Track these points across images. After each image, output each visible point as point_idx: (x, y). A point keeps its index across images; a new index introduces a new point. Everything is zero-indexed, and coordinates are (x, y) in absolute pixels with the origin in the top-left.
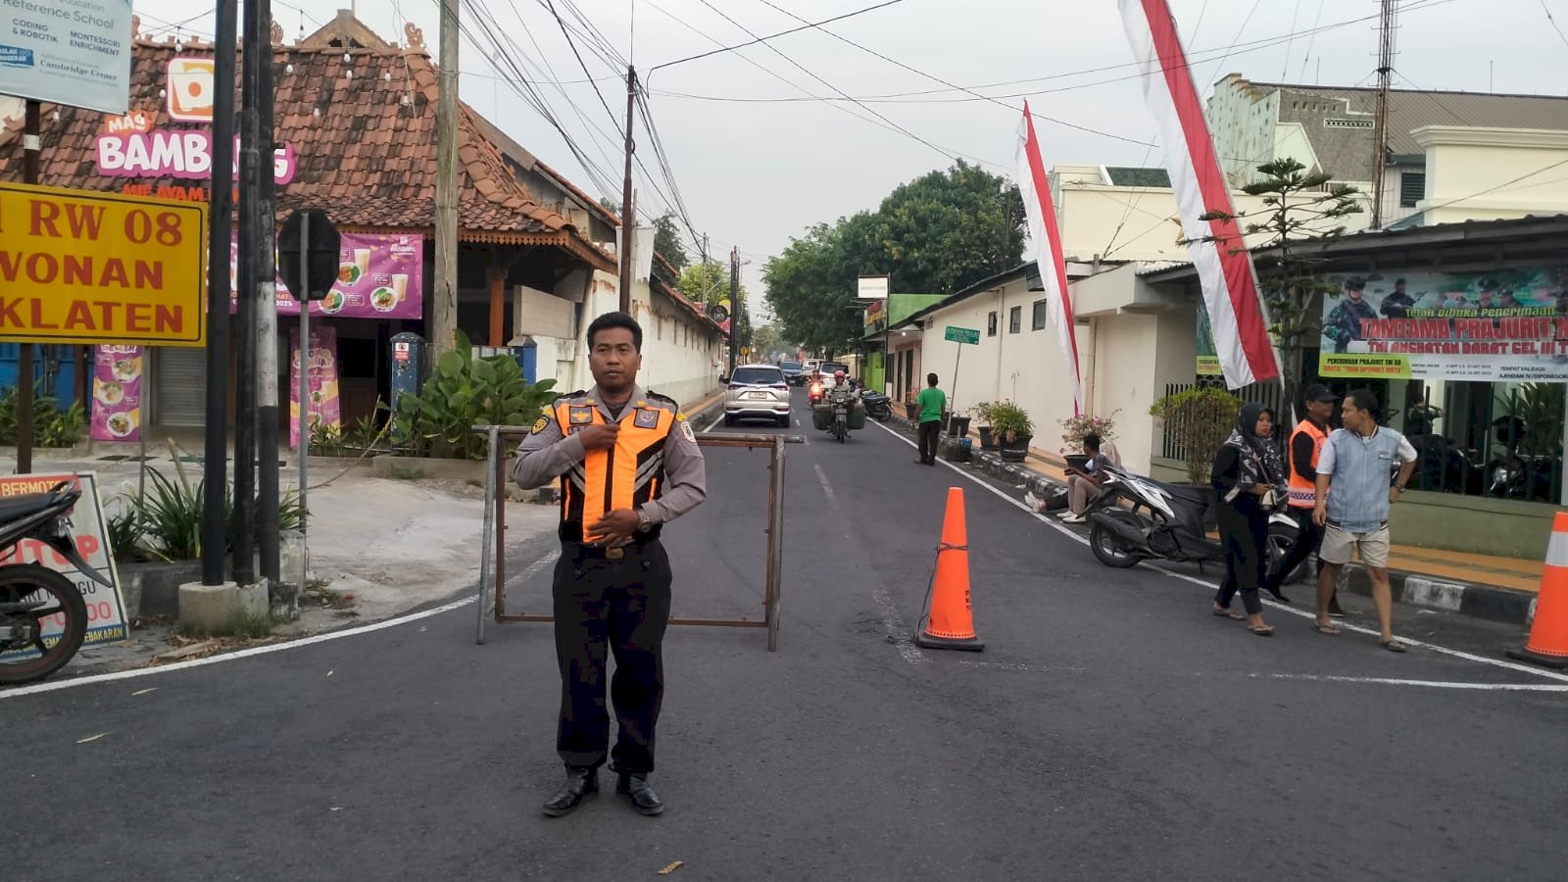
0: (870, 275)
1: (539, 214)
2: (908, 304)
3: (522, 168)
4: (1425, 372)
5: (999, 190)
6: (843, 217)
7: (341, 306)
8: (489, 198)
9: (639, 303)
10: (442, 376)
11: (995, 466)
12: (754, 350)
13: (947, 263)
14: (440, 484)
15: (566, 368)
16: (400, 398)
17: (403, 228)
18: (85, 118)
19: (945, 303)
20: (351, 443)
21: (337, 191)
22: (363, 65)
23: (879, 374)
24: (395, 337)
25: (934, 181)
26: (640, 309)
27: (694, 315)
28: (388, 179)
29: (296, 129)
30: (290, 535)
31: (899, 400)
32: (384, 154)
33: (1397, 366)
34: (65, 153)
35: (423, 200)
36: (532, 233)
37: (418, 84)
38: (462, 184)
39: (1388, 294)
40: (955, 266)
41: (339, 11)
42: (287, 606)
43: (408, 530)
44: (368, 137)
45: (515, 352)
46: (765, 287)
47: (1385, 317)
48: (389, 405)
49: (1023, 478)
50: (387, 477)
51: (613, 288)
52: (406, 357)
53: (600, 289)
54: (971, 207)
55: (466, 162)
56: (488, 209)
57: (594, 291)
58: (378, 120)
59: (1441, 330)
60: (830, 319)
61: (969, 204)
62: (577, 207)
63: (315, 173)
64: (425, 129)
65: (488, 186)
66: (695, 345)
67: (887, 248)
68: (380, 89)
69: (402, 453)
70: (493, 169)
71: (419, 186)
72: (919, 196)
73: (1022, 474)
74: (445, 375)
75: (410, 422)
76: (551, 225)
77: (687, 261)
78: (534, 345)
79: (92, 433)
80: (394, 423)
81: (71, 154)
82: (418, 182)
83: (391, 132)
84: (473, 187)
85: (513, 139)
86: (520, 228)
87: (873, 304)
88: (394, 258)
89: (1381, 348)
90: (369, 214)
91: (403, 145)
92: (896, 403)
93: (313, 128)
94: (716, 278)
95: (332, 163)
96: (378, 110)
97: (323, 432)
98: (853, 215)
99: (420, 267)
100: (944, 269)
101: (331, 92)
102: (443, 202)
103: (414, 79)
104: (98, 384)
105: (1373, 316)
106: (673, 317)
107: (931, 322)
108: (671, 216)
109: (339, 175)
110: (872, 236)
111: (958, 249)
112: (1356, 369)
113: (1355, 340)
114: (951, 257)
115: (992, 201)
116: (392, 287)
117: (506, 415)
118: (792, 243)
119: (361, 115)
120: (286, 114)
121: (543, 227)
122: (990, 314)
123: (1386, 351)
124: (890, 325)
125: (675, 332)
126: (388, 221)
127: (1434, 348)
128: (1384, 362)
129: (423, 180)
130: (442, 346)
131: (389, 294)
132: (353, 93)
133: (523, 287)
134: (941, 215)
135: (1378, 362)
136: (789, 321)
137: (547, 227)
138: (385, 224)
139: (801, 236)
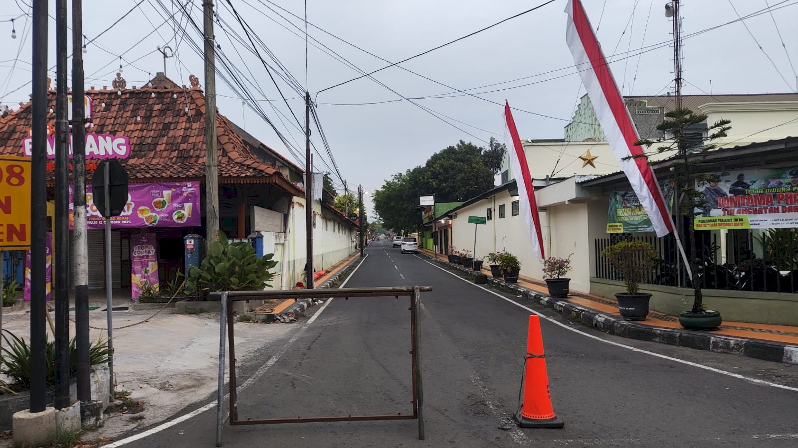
0: (424, 195)
1: (263, 167)
2: (444, 207)
3: (254, 147)
4: (759, 224)
5: (480, 153)
6: (409, 170)
7: (157, 222)
8: (235, 161)
9: (316, 213)
10: (212, 256)
11: (502, 285)
12: (369, 233)
13: (459, 188)
14: (212, 315)
15: (280, 247)
16: (190, 269)
17: (188, 179)
18: (21, 130)
19: (464, 206)
20: (164, 295)
21: (154, 162)
22: (168, 97)
23: (431, 241)
24: (186, 236)
25: (450, 151)
26: (317, 216)
27: (343, 217)
28: (181, 154)
29: (133, 131)
30: (99, 367)
31: (441, 253)
32: (180, 141)
33: (741, 222)
34: (9, 149)
35: (200, 164)
36: (258, 177)
37: (197, 105)
38: (221, 154)
39: (734, 183)
40: (463, 189)
41: (157, 73)
42: (95, 418)
43: (190, 347)
44: (171, 133)
45: (252, 241)
46: (373, 204)
47: (732, 195)
48: (184, 275)
49: (520, 292)
50: (183, 314)
51: (303, 206)
52: (192, 247)
53: (296, 207)
54: (468, 161)
55: (223, 143)
56: (235, 166)
57: (293, 208)
58: (176, 124)
59: (767, 200)
60: (405, 217)
61: (467, 160)
62: (282, 165)
63: (143, 153)
64: (201, 127)
65: (234, 155)
66: (344, 232)
67: (431, 182)
68: (177, 109)
69: (191, 300)
70: (238, 147)
71: (198, 157)
72: (444, 158)
73: (519, 289)
74: (214, 255)
75: (195, 283)
76: (268, 172)
77: (337, 194)
78: (262, 237)
79: (25, 297)
80: (187, 283)
81: (12, 150)
82: (197, 155)
83: (183, 130)
84: (227, 156)
85: (249, 133)
86: (251, 175)
87: (427, 208)
88: (185, 194)
89: (730, 213)
90: (171, 172)
91: (189, 136)
92: (440, 254)
93: (142, 130)
94: (351, 201)
95: (152, 147)
96: (176, 119)
97: (149, 290)
98: (413, 168)
99: (199, 198)
100: (458, 190)
101: (151, 111)
102: (210, 163)
103: (194, 103)
104: (28, 270)
105: (724, 195)
106: (333, 219)
107: (456, 216)
108: (329, 174)
109: (155, 154)
110: (423, 177)
111: (464, 181)
112: (716, 225)
113: (714, 209)
114: (461, 185)
115: (478, 158)
116: (184, 210)
117: (248, 275)
118: (386, 183)
119: (167, 122)
120: (128, 124)
121: (264, 173)
122: (488, 210)
123: (733, 214)
124: (436, 218)
125: (334, 227)
126: (181, 175)
127: (763, 211)
128: (733, 220)
129: (200, 154)
130: (212, 240)
131: (183, 214)
132: (162, 112)
133: (255, 206)
134: (455, 166)
135: (729, 220)
136: (385, 219)
137: (266, 173)
138: (179, 176)
139: (390, 179)
